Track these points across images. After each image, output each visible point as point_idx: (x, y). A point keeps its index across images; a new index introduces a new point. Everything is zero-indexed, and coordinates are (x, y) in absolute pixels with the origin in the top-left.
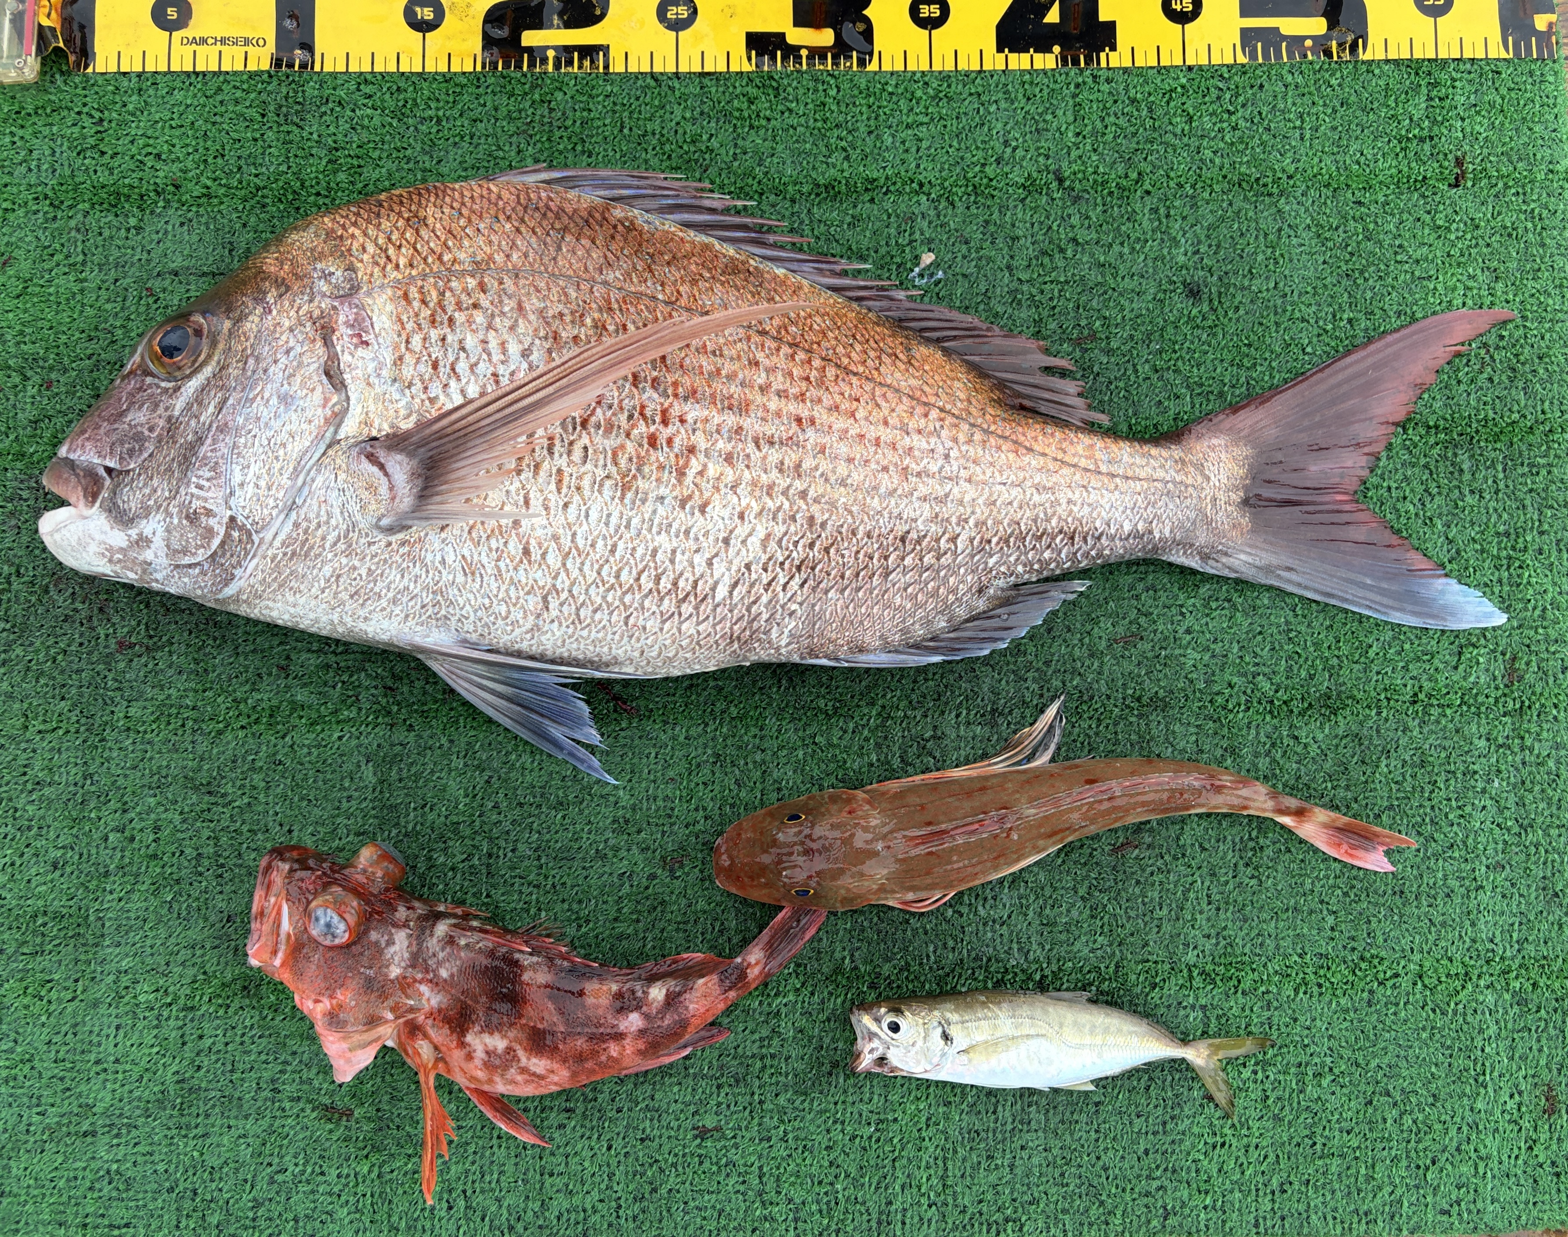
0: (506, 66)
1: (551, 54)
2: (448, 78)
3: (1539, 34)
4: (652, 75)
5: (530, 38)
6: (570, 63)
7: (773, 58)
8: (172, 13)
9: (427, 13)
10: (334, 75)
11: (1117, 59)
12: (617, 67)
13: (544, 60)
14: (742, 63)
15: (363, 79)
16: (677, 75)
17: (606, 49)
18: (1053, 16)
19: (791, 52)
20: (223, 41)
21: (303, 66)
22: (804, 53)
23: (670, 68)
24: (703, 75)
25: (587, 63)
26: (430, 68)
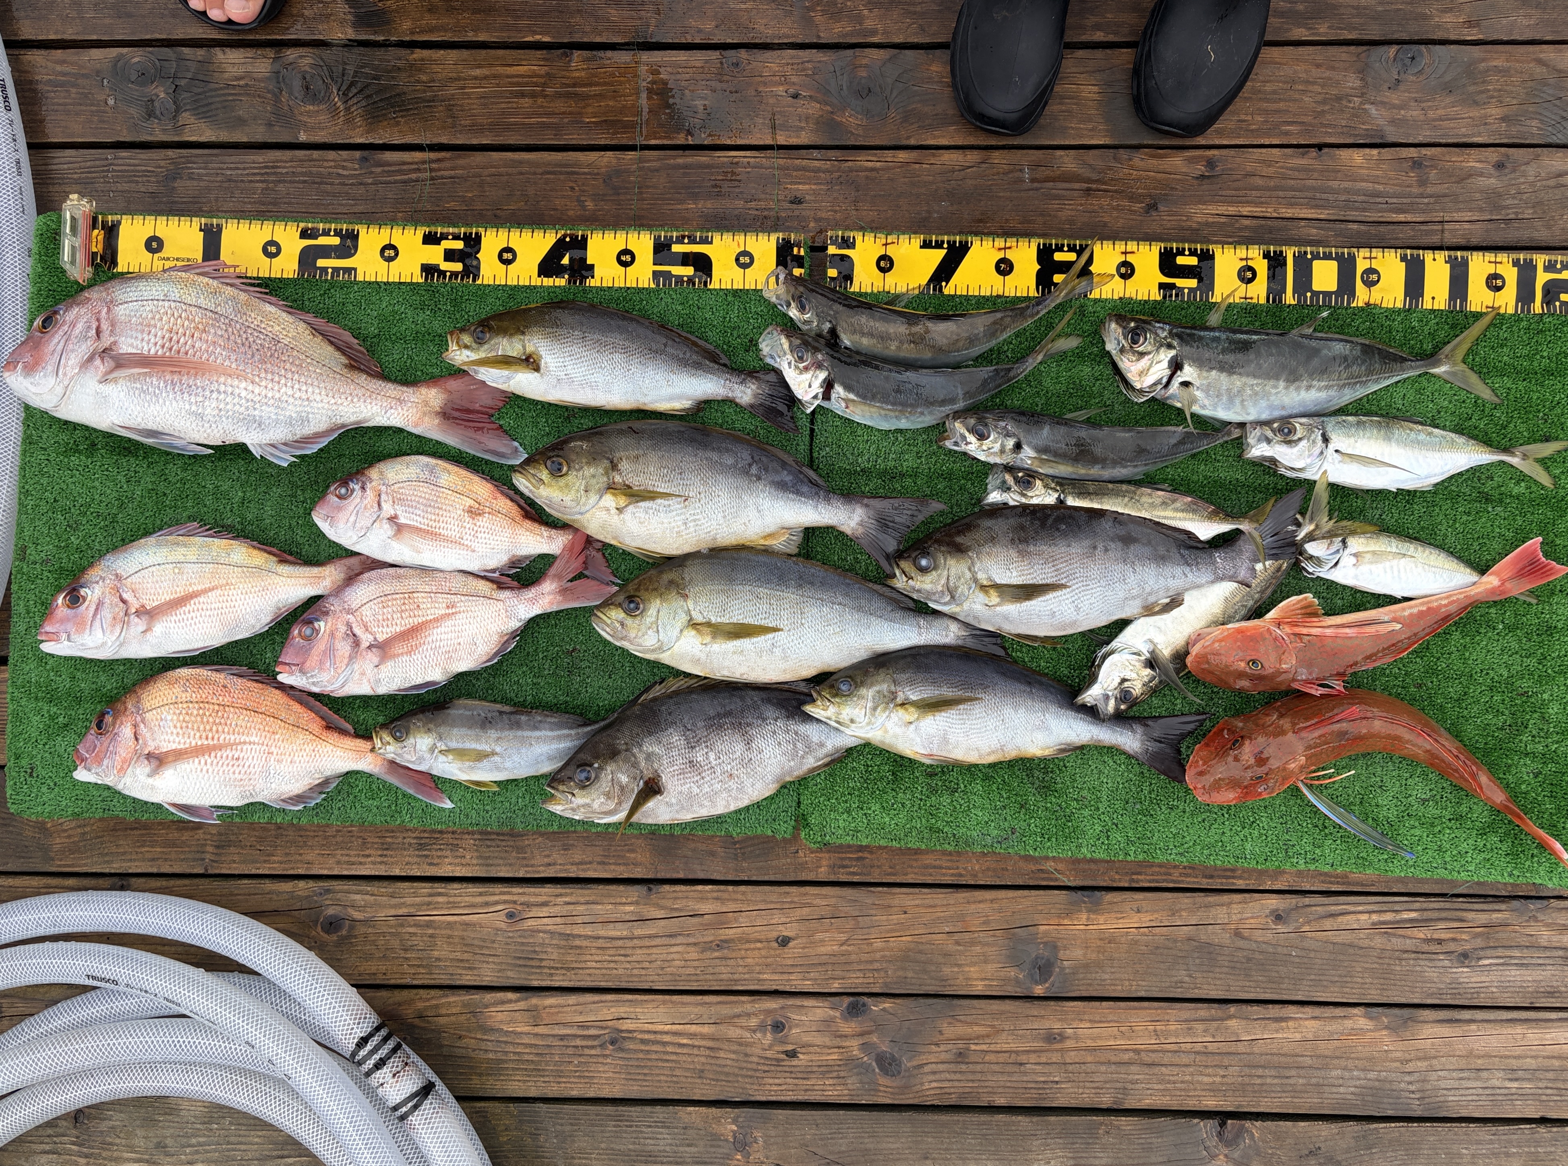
0: (309, 275)
1: (330, 270)
2: (281, 280)
4: (377, 283)
5: (321, 263)
6: (338, 276)
7: (433, 276)
8: (154, 245)
9: (273, 249)
11: (594, 282)
12: (360, 278)
13: (326, 274)
14: (418, 278)
16: (387, 283)
17: (355, 269)
18: (566, 261)
19: (443, 273)
22: (448, 274)
23: (385, 280)
24: (400, 283)
25: (346, 276)
26: (273, 276)
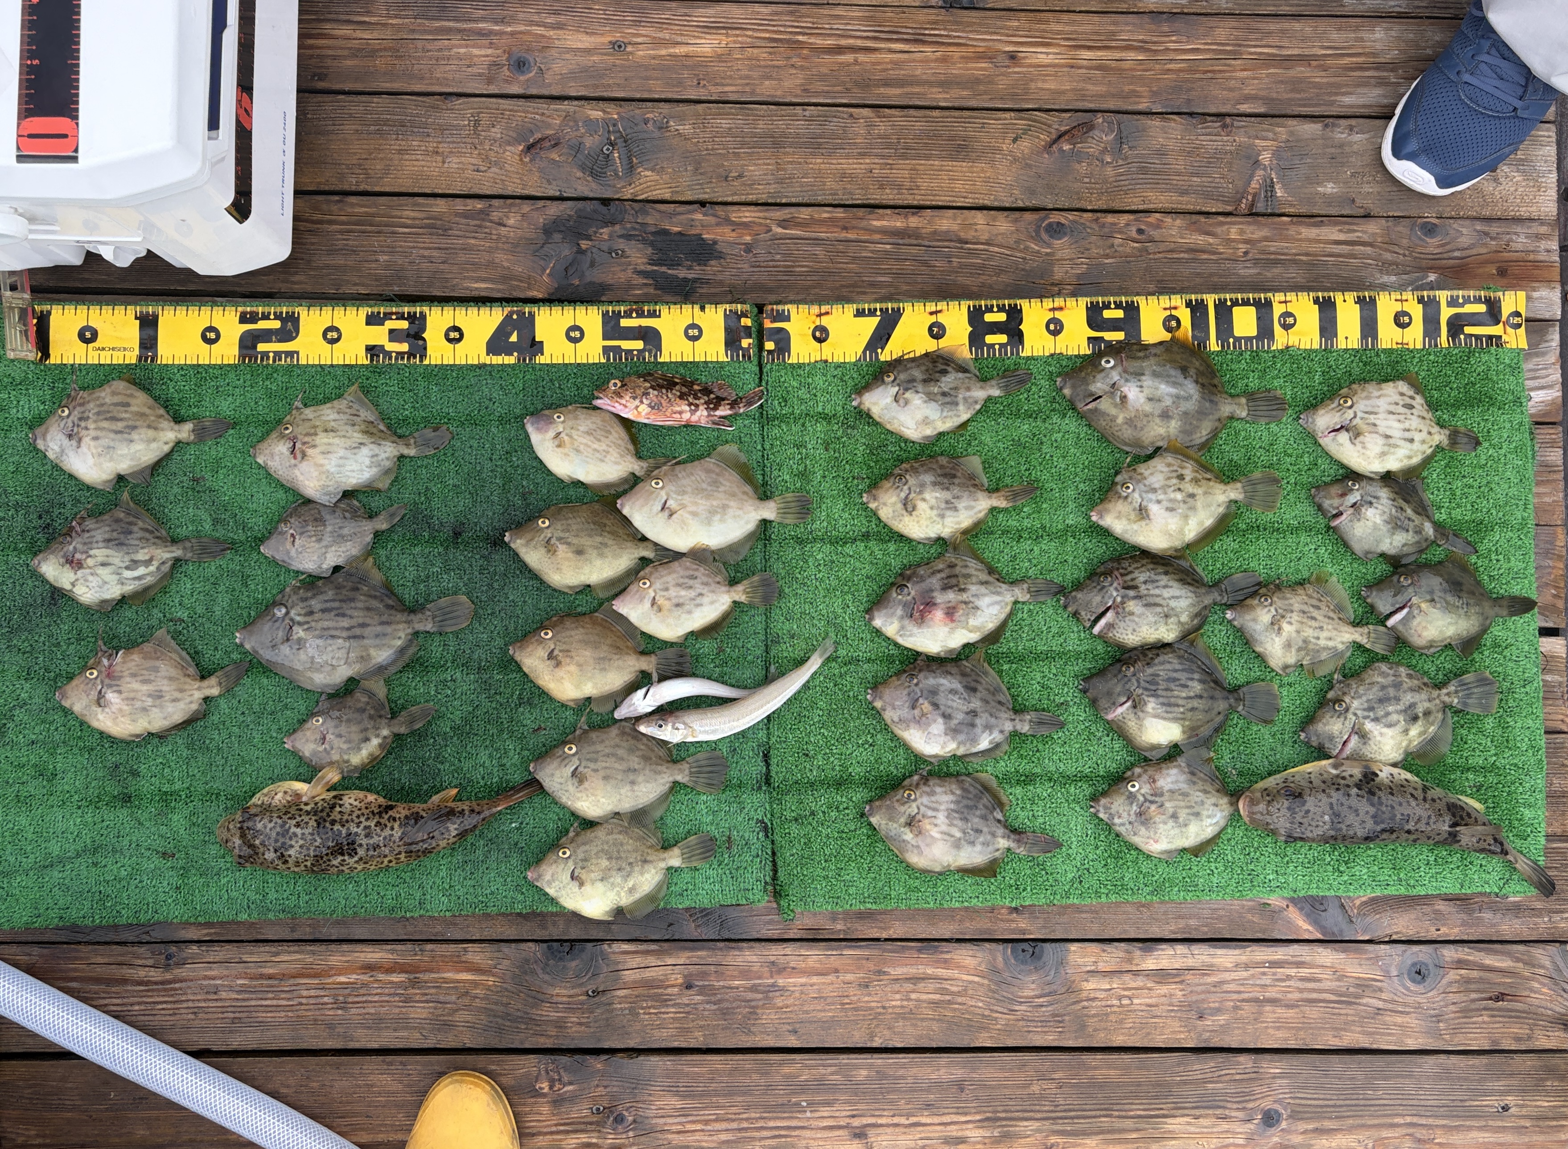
0: (250, 361)
1: (271, 355)
2: (221, 367)
3: (742, 348)
4: (321, 366)
5: (262, 347)
6: (280, 360)
7: (378, 356)
8: (88, 335)
9: (213, 336)
10: (167, 365)
11: (541, 359)
12: (303, 361)
13: (268, 358)
14: (364, 360)
15: (181, 368)
16: (332, 366)
17: (297, 353)
18: (514, 338)
20: (113, 349)
21: (152, 361)
22: (394, 355)
23: (329, 363)
24: (344, 366)
25: (289, 360)
26: (213, 362)
